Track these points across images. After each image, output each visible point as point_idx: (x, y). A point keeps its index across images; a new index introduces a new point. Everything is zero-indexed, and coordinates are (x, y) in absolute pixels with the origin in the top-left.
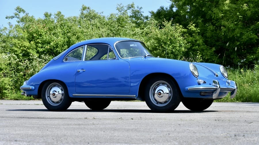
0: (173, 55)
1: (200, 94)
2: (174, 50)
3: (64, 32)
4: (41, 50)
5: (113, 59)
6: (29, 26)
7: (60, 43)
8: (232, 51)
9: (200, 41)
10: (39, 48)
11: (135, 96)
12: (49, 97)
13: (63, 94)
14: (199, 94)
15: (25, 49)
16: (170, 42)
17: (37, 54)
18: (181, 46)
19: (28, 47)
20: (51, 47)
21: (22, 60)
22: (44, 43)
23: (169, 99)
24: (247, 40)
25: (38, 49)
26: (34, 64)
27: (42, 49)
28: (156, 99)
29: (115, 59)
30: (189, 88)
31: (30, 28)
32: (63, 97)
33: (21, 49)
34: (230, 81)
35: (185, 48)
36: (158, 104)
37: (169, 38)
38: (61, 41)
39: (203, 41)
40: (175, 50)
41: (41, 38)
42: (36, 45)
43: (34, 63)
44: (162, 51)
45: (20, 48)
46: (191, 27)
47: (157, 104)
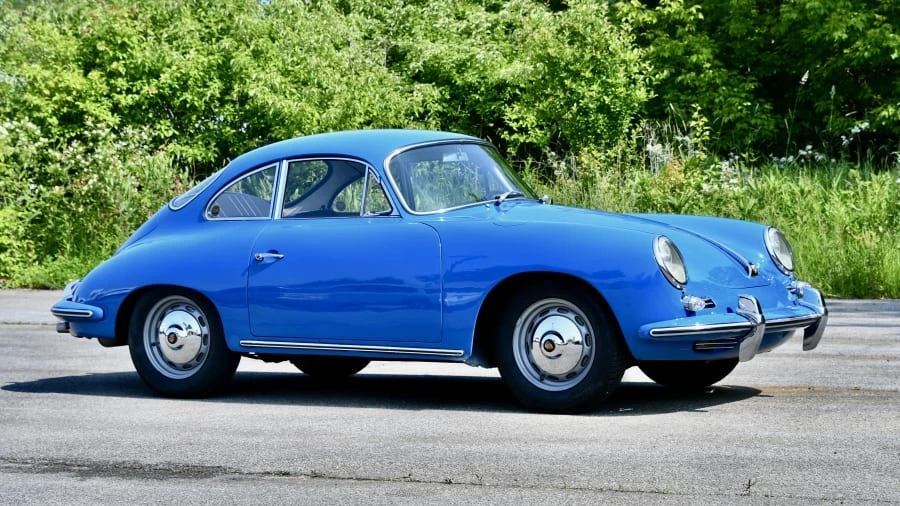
0: (604, 118)
1: (694, 347)
2: (607, 100)
3: (207, 31)
4: (126, 100)
5: (381, 215)
6: (79, 12)
7: (192, 73)
8: (819, 86)
9: (702, 54)
10: (120, 93)
11: (462, 352)
12: (154, 344)
13: (206, 336)
14: (689, 349)
15: (70, 98)
16: (592, 71)
17: (113, 115)
18: (634, 82)
19: (78, 91)
20: (163, 88)
21: (58, 141)
22: (138, 76)
23: (582, 365)
24: (873, 57)
25: (117, 97)
26: (101, 157)
27: (130, 96)
28: (538, 363)
29: (388, 214)
30: (655, 328)
31: (85, 19)
32: (205, 349)
33: (54, 98)
34: (801, 285)
35: (649, 86)
36: (546, 381)
37: (587, 57)
38: (199, 66)
39: (713, 53)
40: (611, 97)
41: (125, 56)
42: (108, 84)
43: (101, 152)
44: (566, 104)
45: (52, 96)
46: (670, 6)
47: (541, 380)
